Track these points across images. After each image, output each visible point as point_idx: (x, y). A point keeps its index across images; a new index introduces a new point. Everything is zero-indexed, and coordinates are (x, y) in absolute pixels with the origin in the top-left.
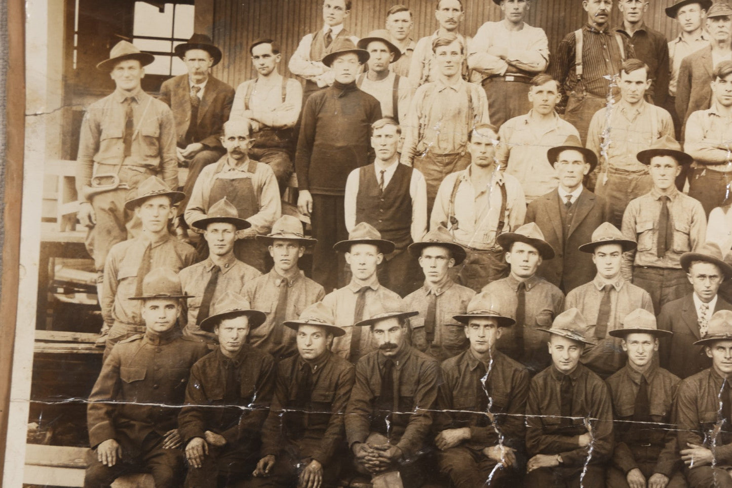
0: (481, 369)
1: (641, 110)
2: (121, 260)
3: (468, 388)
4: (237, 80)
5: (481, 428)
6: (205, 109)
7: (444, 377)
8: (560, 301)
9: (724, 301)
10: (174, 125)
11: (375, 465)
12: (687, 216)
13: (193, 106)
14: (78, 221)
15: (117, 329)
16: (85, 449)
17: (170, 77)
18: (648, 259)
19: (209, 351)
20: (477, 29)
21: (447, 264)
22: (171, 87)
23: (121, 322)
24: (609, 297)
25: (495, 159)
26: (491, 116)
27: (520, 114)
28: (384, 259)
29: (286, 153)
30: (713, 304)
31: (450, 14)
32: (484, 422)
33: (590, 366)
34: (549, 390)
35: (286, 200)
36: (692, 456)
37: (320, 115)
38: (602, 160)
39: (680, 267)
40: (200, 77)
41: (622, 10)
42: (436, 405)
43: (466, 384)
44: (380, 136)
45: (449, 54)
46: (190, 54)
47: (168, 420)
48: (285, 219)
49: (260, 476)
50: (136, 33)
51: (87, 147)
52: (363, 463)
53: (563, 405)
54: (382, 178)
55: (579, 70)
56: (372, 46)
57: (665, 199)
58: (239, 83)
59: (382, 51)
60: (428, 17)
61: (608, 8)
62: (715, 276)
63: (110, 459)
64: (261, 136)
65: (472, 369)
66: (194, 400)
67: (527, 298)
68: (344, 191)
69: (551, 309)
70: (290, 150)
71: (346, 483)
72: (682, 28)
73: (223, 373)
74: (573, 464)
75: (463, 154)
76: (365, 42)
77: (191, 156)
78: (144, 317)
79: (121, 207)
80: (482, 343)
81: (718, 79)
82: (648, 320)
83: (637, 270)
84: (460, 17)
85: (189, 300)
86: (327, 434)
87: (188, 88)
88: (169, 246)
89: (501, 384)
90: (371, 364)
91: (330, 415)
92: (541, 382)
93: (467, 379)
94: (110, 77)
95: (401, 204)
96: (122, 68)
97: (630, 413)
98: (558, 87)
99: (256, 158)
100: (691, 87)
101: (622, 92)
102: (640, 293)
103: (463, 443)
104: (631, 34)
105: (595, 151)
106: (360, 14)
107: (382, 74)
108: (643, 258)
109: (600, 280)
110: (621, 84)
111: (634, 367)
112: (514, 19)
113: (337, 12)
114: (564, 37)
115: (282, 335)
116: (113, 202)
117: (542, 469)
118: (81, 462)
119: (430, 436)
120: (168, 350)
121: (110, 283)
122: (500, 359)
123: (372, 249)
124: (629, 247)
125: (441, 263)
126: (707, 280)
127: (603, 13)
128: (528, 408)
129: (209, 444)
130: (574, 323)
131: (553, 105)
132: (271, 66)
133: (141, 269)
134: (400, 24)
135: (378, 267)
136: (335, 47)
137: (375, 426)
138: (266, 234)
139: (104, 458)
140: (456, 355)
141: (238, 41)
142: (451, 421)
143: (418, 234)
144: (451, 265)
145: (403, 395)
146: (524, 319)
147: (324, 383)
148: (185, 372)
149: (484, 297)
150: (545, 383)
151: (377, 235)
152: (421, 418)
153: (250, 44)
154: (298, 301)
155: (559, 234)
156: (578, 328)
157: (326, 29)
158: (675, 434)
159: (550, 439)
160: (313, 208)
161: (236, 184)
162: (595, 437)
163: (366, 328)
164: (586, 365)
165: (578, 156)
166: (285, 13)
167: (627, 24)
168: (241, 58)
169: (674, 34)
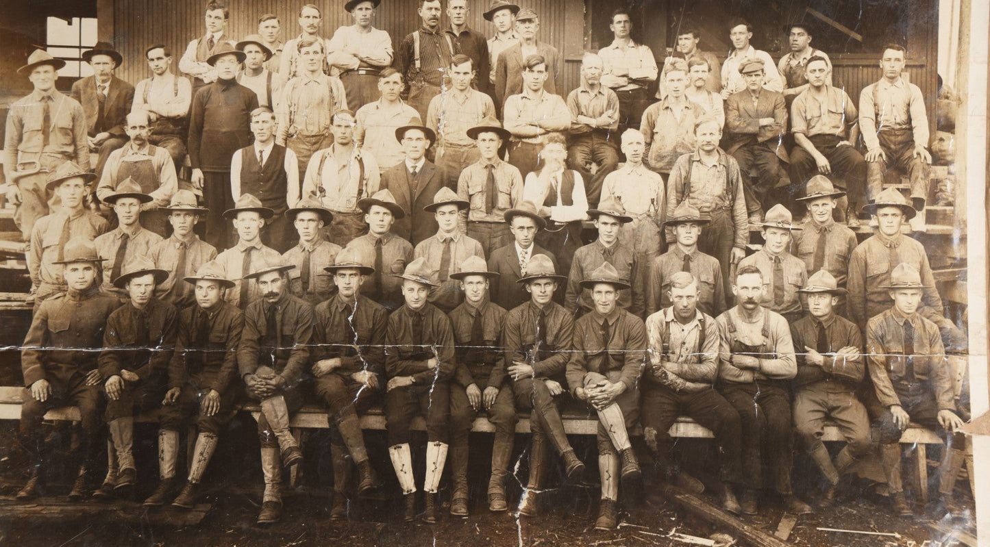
0: (348, 310)
1: (468, 95)
2: (44, 232)
3: (337, 326)
4: (136, 77)
5: (349, 358)
6: (109, 105)
7: (318, 318)
8: (410, 252)
9: (539, 247)
10: (84, 117)
11: (263, 392)
12: (508, 180)
13: (100, 102)
14: (7, 201)
15: (44, 289)
16: (21, 389)
17: (80, 78)
18: (478, 216)
19: (121, 304)
20: (333, 32)
21: (318, 225)
22: (81, 87)
23: (47, 283)
24: (449, 248)
25: (353, 138)
26: (348, 104)
27: (372, 101)
28: (265, 223)
29: (180, 138)
30: (530, 250)
31: (311, 21)
32: (351, 352)
33: (436, 303)
34: (403, 325)
35: (182, 177)
36: (516, 371)
37: (207, 106)
38: (439, 137)
39: (504, 221)
40: (105, 78)
41: (449, 15)
42: (312, 341)
43: (336, 323)
44: (258, 122)
45: (311, 53)
46: (96, 59)
47: (90, 362)
48: (181, 193)
49: (168, 404)
50: (49, 42)
51: (12, 138)
52: (253, 391)
53: (414, 336)
54: (261, 156)
55: (418, 64)
56: (248, 48)
57: (490, 167)
58: (138, 82)
59: (256, 52)
60: (293, 24)
61: (439, 14)
62: (531, 227)
63: (42, 396)
64: (159, 125)
65: (340, 310)
66: (110, 344)
67: (383, 251)
68: (230, 168)
69: (403, 259)
70: (183, 136)
71: (240, 407)
72: (497, 29)
73: (134, 322)
74: (423, 383)
75: (327, 134)
76: (242, 45)
77: (100, 143)
78: (66, 278)
79: (43, 187)
80: (348, 289)
81: (527, 69)
82: (480, 264)
83: (470, 224)
84: (319, 23)
85: (103, 263)
86: (223, 368)
87: (95, 87)
88: (85, 219)
89: (365, 321)
90: (258, 309)
91: (225, 353)
92: (396, 318)
93: (337, 318)
94: (29, 79)
95: (278, 177)
96: (39, 72)
97: (468, 340)
98: (401, 78)
99: (155, 143)
100: (506, 76)
101: (453, 81)
102: (473, 243)
103: (335, 370)
104: (458, 35)
105: (434, 130)
106: (236, 22)
107: (257, 71)
108: (475, 215)
109: (441, 234)
110: (452, 75)
111: (470, 302)
112: (363, 23)
113: (218, 22)
114: (404, 38)
115: (183, 289)
116: (35, 184)
117: (399, 388)
118: (18, 398)
119: (307, 366)
120: (86, 304)
121: (36, 251)
122: (363, 301)
123: (255, 215)
124: (463, 206)
125: (313, 225)
126: (526, 230)
127: (435, 18)
128: (387, 339)
129: (125, 380)
130: (422, 269)
131: (398, 93)
132: (164, 67)
133: (61, 238)
134: (270, 30)
135: (261, 230)
136: (217, 50)
137: (262, 360)
138: (166, 206)
139: (37, 395)
140: (327, 299)
141: (136, 46)
142: (324, 353)
143: (292, 201)
144: (320, 226)
145: (284, 334)
146: (381, 268)
147: (219, 327)
148: (103, 322)
149: (348, 251)
150: (400, 319)
151: (259, 204)
152: (300, 352)
153: (146, 49)
154: (195, 260)
155: (408, 198)
156: (425, 274)
157: (208, 35)
158: (503, 355)
159: (405, 363)
160: (204, 184)
161: (138, 165)
162: (441, 361)
163: (253, 281)
164: (432, 303)
165: (420, 134)
166: (174, 24)
167: (454, 26)
168: (139, 62)
169: (491, 34)
